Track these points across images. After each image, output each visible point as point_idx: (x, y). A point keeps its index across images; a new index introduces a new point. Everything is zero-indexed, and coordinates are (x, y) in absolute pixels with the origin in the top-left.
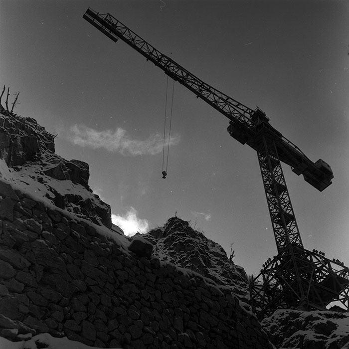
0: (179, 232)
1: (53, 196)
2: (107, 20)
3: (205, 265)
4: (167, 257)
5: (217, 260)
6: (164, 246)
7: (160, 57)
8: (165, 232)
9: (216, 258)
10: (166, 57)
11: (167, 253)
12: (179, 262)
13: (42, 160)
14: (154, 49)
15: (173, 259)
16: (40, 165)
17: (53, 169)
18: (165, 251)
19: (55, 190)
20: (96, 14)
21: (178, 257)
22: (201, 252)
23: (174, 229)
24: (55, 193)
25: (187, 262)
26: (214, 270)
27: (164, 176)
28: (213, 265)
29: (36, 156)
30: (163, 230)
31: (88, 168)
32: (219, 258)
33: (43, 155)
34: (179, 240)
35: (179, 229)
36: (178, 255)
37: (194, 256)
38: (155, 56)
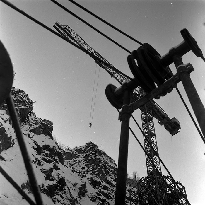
0: (92, 152)
1: (36, 147)
2: (66, 29)
3: (105, 174)
4: (84, 167)
5: (112, 171)
6: (84, 160)
7: (93, 52)
8: (84, 151)
9: (112, 169)
10: (97, 53)
11: (85, 165)
12: (91, 170)
13: (29, 122)
14: (91, 48)
15: (88, 168)
16: (29, 125)
17: (36, 128)
18: (84, 163)
19: (37, 143)
20: (61, 25)
21: (91, 167)
22: (104, 165)
23: (90, 150)
24: (37, 145)
25: (96, 172)
26: (110, 177)
27: (90, 126)
28: (110, 174)
29: (26, 119)
30: (83, 149)
31: (52, 125)
32: (113, 170)
33: (30, 119)
34: (92, 157)
35: (92, 150)
36: (91, 166)
37: (100, 168)
38: (91, 52)
